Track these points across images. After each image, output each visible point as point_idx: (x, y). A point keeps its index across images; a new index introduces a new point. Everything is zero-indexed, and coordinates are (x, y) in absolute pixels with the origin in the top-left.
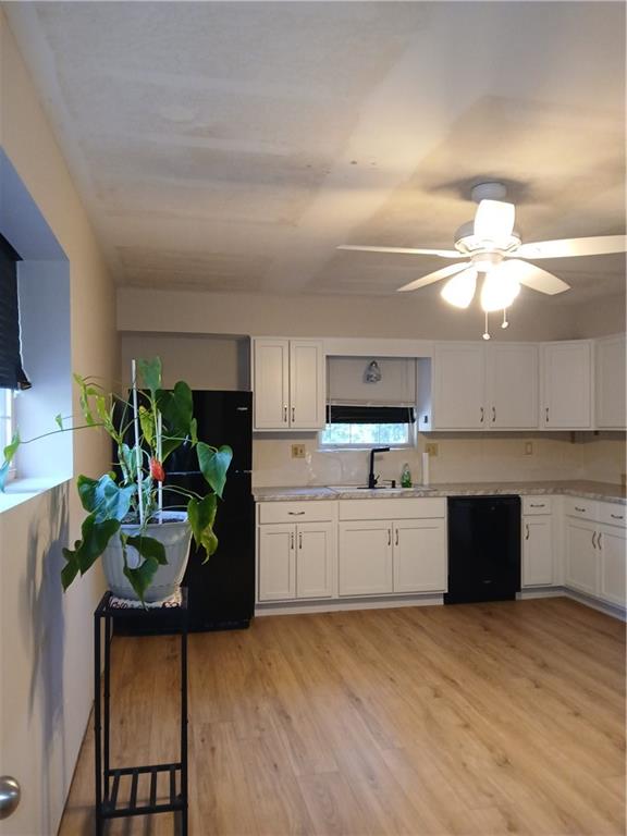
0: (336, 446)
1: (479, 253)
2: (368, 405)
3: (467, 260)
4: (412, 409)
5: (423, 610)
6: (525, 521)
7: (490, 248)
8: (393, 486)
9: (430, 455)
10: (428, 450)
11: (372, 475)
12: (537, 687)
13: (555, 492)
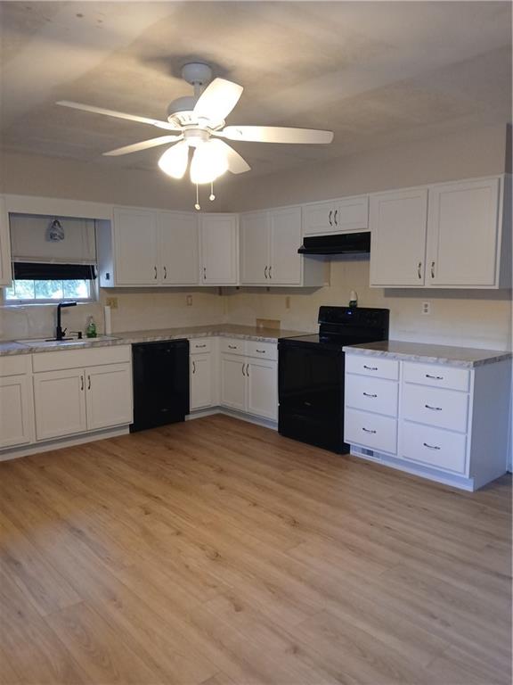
0: (21, 302)
1: (191, 129)
2: (52, 263)
3: (178, 133)
4: (93, 266)
5: (113, 440)
6: (192, 359)
7: (203, 125)
8: (80, 337)
9: (111, 308)
10: (109, 304)
11: (59, 328)
12: (221, 488)
13: (213, 335)
